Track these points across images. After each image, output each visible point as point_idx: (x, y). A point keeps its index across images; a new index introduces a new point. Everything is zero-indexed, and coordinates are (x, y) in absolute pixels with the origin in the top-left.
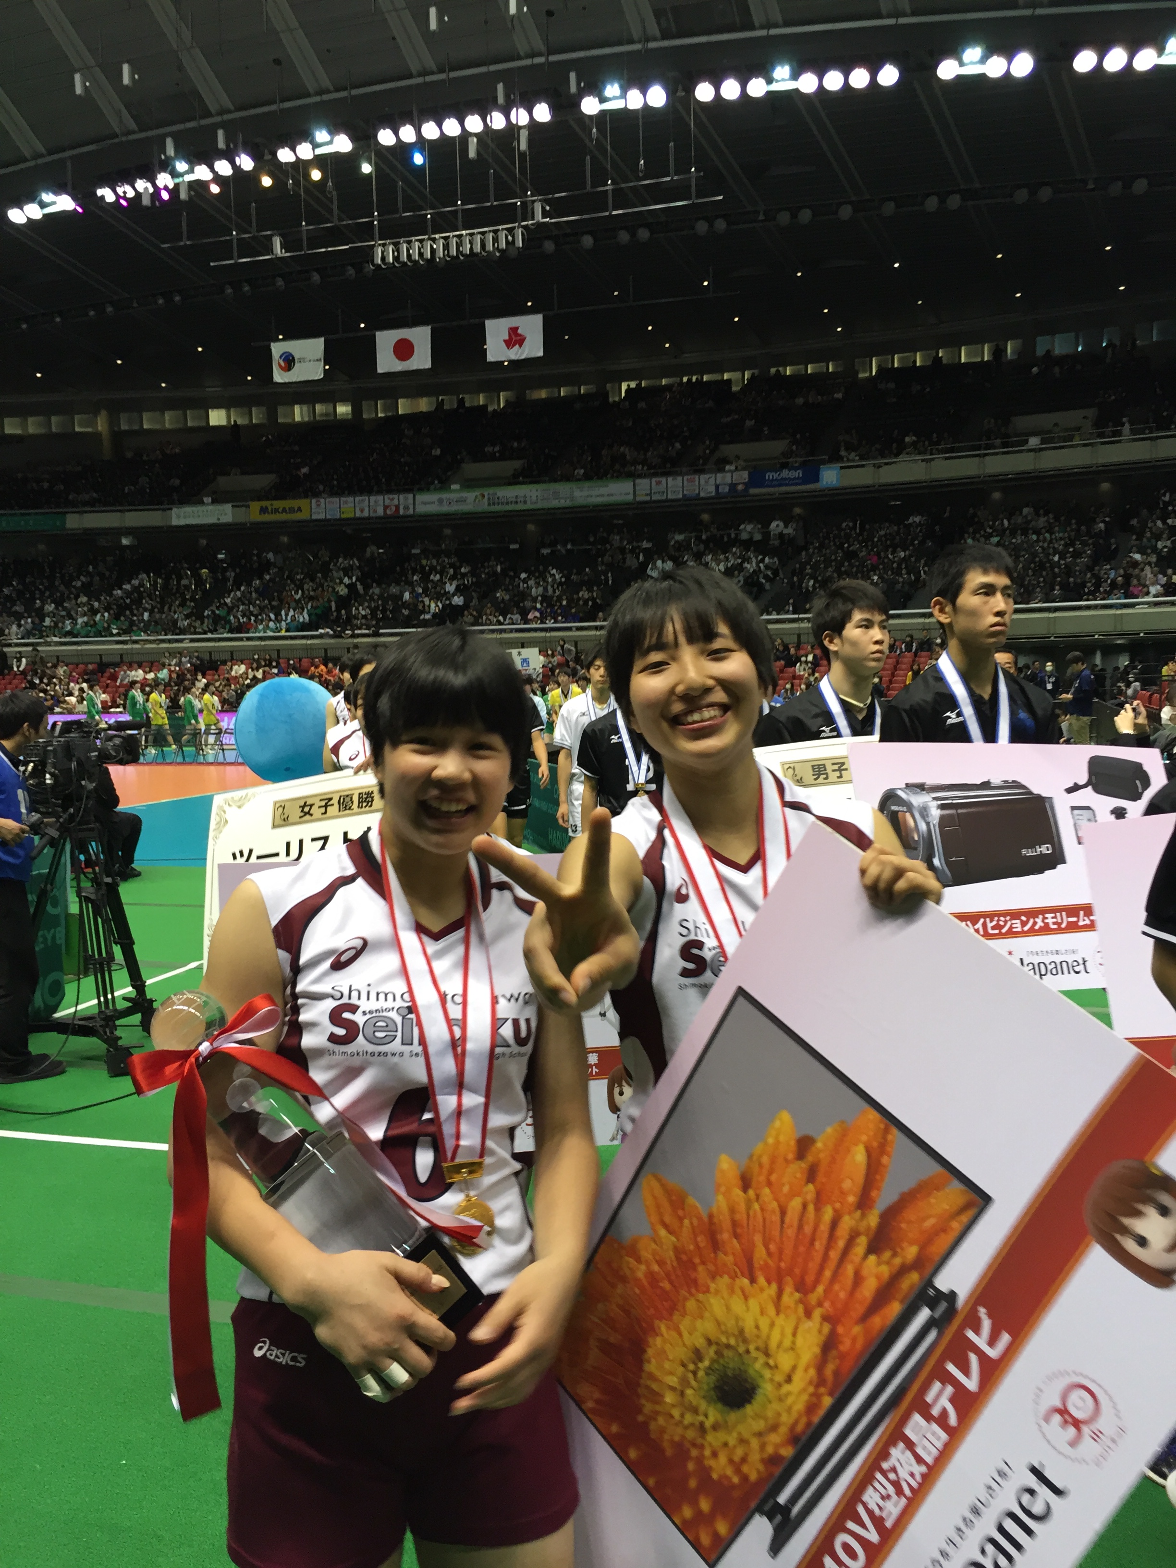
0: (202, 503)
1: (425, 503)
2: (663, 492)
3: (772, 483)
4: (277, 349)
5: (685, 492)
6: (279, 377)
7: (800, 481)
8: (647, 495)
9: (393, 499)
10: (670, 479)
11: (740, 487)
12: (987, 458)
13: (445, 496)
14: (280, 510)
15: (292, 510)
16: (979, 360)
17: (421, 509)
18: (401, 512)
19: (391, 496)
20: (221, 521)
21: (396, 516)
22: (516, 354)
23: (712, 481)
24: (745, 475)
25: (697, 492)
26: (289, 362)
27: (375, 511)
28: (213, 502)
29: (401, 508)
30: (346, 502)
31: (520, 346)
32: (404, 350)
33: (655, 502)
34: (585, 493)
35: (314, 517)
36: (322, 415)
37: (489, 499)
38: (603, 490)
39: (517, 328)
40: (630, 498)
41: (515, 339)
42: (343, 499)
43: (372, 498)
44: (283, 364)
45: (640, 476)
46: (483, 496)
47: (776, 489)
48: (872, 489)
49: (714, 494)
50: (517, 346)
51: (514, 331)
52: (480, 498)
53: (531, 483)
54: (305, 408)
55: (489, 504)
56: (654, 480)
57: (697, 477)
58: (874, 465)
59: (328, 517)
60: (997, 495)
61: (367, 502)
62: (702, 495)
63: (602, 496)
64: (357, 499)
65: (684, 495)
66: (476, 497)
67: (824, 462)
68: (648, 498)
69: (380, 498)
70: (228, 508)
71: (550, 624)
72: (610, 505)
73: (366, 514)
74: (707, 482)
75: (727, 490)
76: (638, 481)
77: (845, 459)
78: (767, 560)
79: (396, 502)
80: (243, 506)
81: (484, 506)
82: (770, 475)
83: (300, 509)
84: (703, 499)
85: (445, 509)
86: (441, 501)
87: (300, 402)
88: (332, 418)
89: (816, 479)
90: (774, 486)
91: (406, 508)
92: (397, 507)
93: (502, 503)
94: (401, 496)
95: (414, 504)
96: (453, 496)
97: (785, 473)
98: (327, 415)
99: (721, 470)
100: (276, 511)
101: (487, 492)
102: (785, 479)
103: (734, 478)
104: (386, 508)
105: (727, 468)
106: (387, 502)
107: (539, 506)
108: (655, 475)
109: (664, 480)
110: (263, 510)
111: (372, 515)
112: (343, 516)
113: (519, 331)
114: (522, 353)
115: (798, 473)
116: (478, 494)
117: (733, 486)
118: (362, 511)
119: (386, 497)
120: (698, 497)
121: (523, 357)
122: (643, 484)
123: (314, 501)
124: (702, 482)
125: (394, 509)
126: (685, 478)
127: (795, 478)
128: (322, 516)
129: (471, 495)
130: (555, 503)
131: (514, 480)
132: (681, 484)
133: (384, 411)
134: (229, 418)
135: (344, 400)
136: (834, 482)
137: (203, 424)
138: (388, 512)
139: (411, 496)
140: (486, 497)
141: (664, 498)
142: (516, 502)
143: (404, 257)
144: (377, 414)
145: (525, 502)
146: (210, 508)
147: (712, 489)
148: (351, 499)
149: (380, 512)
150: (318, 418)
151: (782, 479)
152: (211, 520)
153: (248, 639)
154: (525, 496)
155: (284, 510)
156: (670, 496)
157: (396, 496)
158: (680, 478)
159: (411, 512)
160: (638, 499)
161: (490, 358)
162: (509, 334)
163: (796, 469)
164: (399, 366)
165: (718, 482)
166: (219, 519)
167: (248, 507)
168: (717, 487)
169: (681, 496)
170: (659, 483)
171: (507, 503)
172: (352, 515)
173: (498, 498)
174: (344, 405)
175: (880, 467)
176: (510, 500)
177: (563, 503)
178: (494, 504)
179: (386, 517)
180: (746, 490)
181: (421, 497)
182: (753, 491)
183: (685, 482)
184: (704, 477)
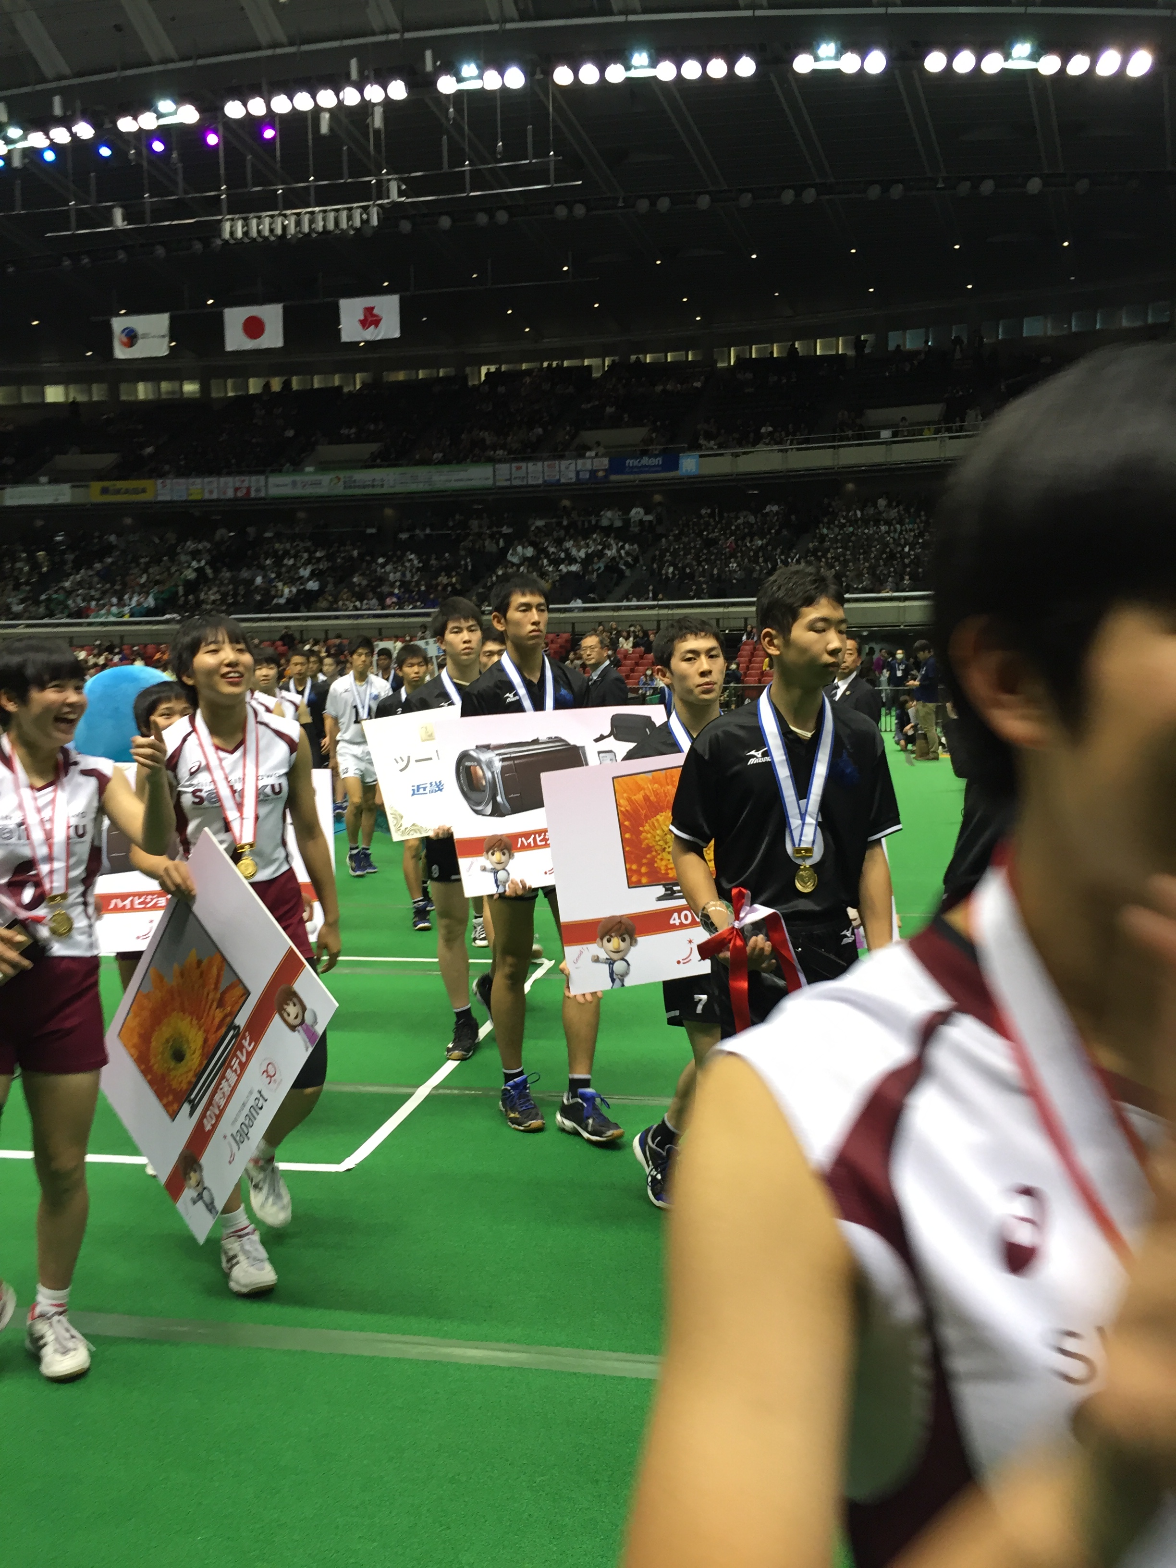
0: (36, 482)
1: (278, 486)
2: (524, 478)
3: (633, 470)
4: (119, 324)
5: (546, 478)
6: (120, 352)
7: (659, 469)
8: (507, 480)
9: (244, 481)
10: (530, 465)
11: (601, 474)
12: (842, 450)
13: (298, 478)
14: (122, 491)
15: (136, 491)
16: (834, 353)
17: (274, 491)
18: (253, 494)
19: (243, 478)
20: (60, 502)
21: (247, 498)
22: (371, 334)
23: (572, 467)
24: (604, 462)
25: (557, 477)
26: (131, 337)
27: (225, 493)
28: (50, 482)
29: (253, 489)
30: (194, 483)
31: (377, 326)
32: (254, 327)
33: (516, 487)
34: (443, 478)
35: (160, 498)
36: (168, 393)
37: (345, 482)
38: (462, 475)
39: (373, 308)
40: (490, 482)
41: (370, 319)
42: (191, 480)
43: (223, 480)
44: (125, 339)
45: (500, 461)
46: (339, 479)
47: (637, 476)
48: (730, 477)
49: (574, 480)
50: (372, 327)
51: (369, 311)
52: (336, 481)
53: (388, 466)
54: (150, 385)
55: (345, 488)
56: (514, 465)
57: (557, 462)
58: (732, 454)
59: (175, 498)
60: (850, 486)
61: (215, 485)
62: (563, 481)
63: (461, 480)
64: (206, 480)
65: (545, 481)
66: (331, 480)
67: (683, 450)
68: (508, 483)
69: (230, 480)
70: (66, 488)
71: (408, 610)
72: (471, 490)
73: (215, 496)
74: (567, 468)
75: (587, 476)
76: (497, 466)
77: (703, 448)
78: (627, 546)
79: (246, 484)
80: (82, 486)
81: (339, 490)
82: (630, 462)
83: (144, 491)
84: (564, 484)
85: (298, 491)
86: (294, 483)
87: (143, 379)
88: (177, 396)
89: (675, 466)
90: (636, 473)
91: (258, 490)
92: (249, 489)
93: (359, 487)
94: (254, 478)
95: (266, 485)
96: (307, 478)
97: (645, 461)
98: (173, 393)
99: (582, 456)
100: (118, 492)
101: (343, 475)
102: (646, 466)
103: (595, 464)
104: (236, 490)
105: (588, 454)
106: (237, 485)
107: (399, 489)
108: (515, 460)
109: (523, 465)
110: (105, 491)
111: (222, 497)
112: (191, 498)
113: (375, 311)
114: (378, 335)
115: (658, 461)
116: (334, 476)
117: (593, 472)
118: (211, 492)
119: (237, 478)
120: (558, 483)
121: (379, 338)
122: (504, 469)
123: (160, 481)
124: (563, 468)
125: (245, 491)
126: (546, 463)
127: (655, 466)
128: (168, 498)
129: (326, 479)
130: (413, 487)
131: (371, 463)
132: (541, 469)
133: (235, 389)
134: (67, 395)
135: (191, 378)
136: (694, 470)
137: (39, 400)
138: (240, 494)
139: (262, 478)
140: (342, 480)
141: (525, 483)
142: (373, 486)
143: (254, 233)
144: (226, 392)
145: (382, 486)
146: (46, 488)
147: (572, 475)
148: (198, 481)
149: (230, 494)
150: (164, 396)
151: (643, 466)
152: (48, 500)
153: (90, 624)
154: (382, 480)
155: (127, 492)
156: (531, 482)
157: (247, 478)
158: (540, 464)
159: (262, 494)
160: (499, 484)
161: (345, 337)
162: (365, 316)
163: (656, 456)
164: (249, 344)
165: (579, 468)
166: (57, 500)
167: (87, 486)
168: (578, 473)
169: (540, 481)
170: (519, 468)
171: (364, 487)
172: (199, 497)
173: (355, 481)
174: (191, 383)
175: (737, 455)
176: (368, 483)
177: (421, 487)
178: (350, 487)
179: (236, 500)
180: (606, 477)
181: (274, 480)
182: (613, 478)
183: (546, 469)
184: (564, 463)
